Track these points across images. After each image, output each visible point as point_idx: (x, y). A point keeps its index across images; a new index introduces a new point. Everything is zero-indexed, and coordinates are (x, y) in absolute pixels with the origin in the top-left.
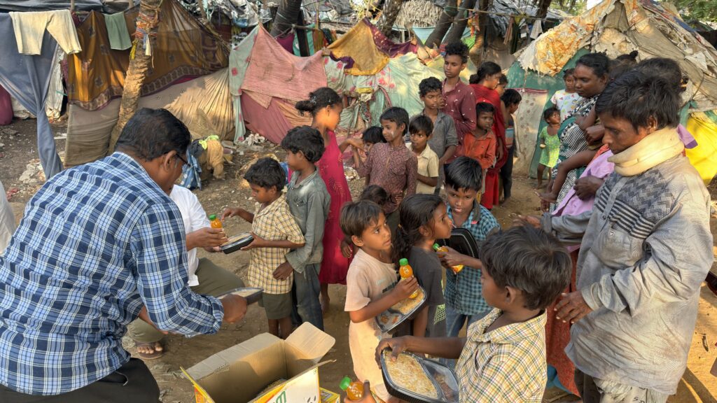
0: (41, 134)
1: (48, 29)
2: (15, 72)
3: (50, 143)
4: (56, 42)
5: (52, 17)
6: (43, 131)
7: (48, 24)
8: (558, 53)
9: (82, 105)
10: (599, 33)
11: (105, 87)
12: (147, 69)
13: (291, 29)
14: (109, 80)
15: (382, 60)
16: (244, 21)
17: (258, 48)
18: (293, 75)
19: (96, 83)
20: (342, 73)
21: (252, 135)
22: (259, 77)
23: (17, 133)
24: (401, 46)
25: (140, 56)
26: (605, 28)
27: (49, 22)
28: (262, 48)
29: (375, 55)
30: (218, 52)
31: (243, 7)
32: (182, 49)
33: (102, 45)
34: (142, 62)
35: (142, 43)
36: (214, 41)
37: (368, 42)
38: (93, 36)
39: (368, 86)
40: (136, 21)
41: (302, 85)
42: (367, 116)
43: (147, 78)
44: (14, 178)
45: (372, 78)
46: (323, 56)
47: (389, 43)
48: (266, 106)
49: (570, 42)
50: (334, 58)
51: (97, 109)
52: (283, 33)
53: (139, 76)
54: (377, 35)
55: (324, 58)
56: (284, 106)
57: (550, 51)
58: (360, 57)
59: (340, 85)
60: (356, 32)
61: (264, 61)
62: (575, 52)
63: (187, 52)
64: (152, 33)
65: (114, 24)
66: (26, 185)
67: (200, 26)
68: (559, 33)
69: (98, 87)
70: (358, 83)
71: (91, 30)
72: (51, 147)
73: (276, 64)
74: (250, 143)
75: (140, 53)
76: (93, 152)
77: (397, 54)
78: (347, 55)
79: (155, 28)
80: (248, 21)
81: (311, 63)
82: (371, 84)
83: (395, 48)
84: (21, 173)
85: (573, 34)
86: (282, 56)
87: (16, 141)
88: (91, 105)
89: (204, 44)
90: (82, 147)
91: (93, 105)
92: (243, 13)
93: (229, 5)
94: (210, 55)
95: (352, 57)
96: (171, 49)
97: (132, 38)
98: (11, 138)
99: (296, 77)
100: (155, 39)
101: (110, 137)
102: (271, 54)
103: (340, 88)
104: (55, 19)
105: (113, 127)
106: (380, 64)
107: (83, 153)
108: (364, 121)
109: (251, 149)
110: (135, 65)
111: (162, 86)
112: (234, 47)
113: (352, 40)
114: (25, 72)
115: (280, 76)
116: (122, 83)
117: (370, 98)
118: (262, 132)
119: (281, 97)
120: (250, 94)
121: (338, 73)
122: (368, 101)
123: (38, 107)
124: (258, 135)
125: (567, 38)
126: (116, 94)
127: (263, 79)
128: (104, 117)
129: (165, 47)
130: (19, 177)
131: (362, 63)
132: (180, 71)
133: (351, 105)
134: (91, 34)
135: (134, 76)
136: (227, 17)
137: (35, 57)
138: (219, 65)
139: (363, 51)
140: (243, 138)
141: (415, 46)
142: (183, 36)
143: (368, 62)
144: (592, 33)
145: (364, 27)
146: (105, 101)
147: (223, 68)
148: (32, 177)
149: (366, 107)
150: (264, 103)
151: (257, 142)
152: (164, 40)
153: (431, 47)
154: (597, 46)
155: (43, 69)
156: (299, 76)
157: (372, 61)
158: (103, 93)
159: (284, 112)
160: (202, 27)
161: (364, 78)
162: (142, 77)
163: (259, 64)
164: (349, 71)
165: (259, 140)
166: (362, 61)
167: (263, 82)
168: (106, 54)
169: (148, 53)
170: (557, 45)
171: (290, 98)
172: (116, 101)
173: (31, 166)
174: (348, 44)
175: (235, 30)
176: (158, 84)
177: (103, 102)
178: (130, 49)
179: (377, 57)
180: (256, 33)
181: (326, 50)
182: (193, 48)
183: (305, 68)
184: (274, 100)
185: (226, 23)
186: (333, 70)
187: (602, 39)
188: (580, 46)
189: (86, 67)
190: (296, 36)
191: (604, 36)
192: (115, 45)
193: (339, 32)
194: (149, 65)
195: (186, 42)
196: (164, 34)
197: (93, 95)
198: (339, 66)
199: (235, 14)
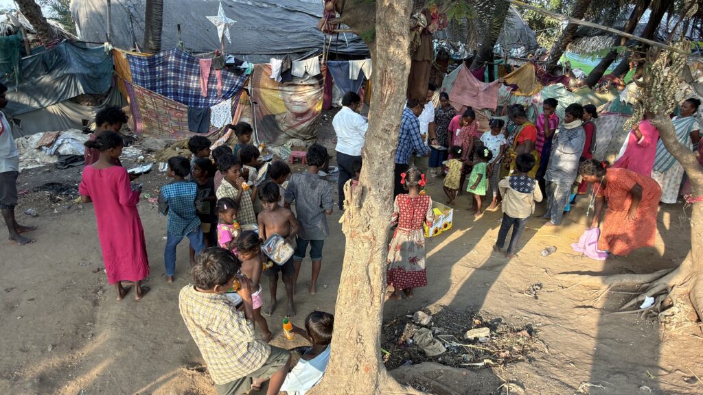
1: (362, 68)
4: (364, 74)
5: (364, 62)
7: (362, 65)
13: (484, 65)
15: (539, 87)
16: (457, 56)
17: (460, 77)
20: (509, 94)
22: (457, 93)
24: (558, 78)
28: (463, 77)
29: (534, 83)
37: (531, 75)
41: (482, 100)
45: (528, 98)
46: (500, 82)
47: (547, 76)
50: (506, 84)
52: (478, 67)
54: (540, 70)
55: (500, 84)
58: (524, 84)
59: (506, 101)
60: (525, 68)
61: (462, 85)
73: (469, 86)
77: (551, 83)
78: (515, 83)
80: (460, 56)
81: (491, 86)
82: (527, 102)
86: (473, 82)
92: (458, 51)
93: (450, 46)
95: (518, 84)
99: (479, 95)
102: (467, 80)
103: (505, 103)
104: (366, 63)
106: (536, 90)
112: (446, 75)
113: (522, 73)
115: (469, 93)
121: (506, 93)
127: (459, 95)
136: (447, 54)
137: (354, 81)
139: (527, 81)
141: (568, 79)
143: (528, 88)
145: (531, 65)
156: (481, 94)
157: (532, 88)
161: (523, 98)
163: (459, 86)
164: (514, 92)
166: (525, 87)
167: (459, 97)
174: (518, 76)
175: (450, 61)
179: (535, 85)
180: (461, 67)
181: (502, 80)
183: (486, 90)
185: (446, 57)
186: (504, 91)
190: (487, 69)
193: (516, 66)
198: (508, 90)
199: (452, 52)
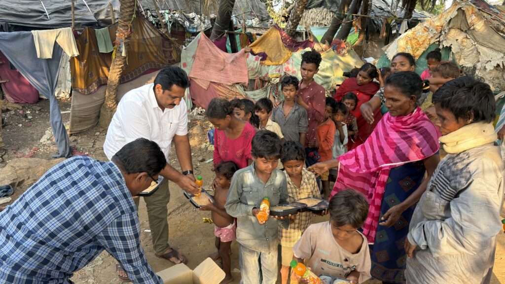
0: (52, 112)
1: (57, 41)
2: (36, 71)
3: (58, 118)
4: (62, 50)
5: (60, 33)
6: (54, 109)
7: (57, 37)
8: (415, 47)
9: (80, 91)
10: (445, 33)
11: (96, 78)
12: (123, 65)
13: (224, 34)
14: (98, 74)
15: (288, 54)
16: (193, 28)
17: (201, 48)
18: (224, 67)
19: (89, 76)
20: (259, 64)
21: (197, 108)
22: (201, 68)
23: (41, 109)
24: (302, 43)
25: (119, 57)
26: (450, 28)
27: (58, 36)
28: (203, 48)
29: (282, 50)
30: (173, 51)
31: (193, 19)
32: (148, 51)
33: (94, 50)
34: (120, 60)
35: (120, 48)
36: (170, 44)
37: (278, 41)
38: (87, 44)
39: (277, 73)
40: (116, 33)
41: (231, 74)
42: (276, 94)
43: (123, 71)
44: (37, 140)
45: (280, 67)
46: (246, 52)
47: (293, 41)
48: (206, 88)
49: (424, 39)
50: (253, 53)
51: (90, 93)
52: (219, 36)
53: (119, 70)
54: (284, 36)
55: (246, 54)
56: (218, 88)
57: (409, 46)
58: (272, 52)
59: (257, 72)
60: (269, 34)
61: (205, 57)
62: (427, 46)
63: (152, 53)
64: (127, 41)
65: (102, 35)
66: (44, 145)
67: (160, 34)
68: (416, 33)
69: (91, 78)
70: (270, 71)
71: (86, 40)
72: (59, 120)
73: (213, 59)
74: (195, 114)
75: (118, 54)
76: (88, 122)
77: (298, 49)
78: (263, 51)
79: (129, 37)
80: (197, 28)
81: (236, 58)
82: (279, 71)
83: (297, 44)
84: (42, 137)
85: (426, 33)
86: (217, 53)
87: (40, 115)
88: (86, 91)
89: (163, 46)
90: (81, 119)
91: (88, 91)
92: (193, 23)
93: (183, 17)
94: (168, 54)
95: (266, 52)
96: (141, 51)
97: (114, 45)
98: (37, 112)
99: (226, 67)
100: (128, 45)
101: (100, 112)
102: (209, 53)
103: (257, 74)
104: (62, 34)
105: (102, 105)
106: (286, 57)
107: (81, 123)
108: (274, 97)
109: (196, 118)
110: (116, 63)
111: (134, 77)
112: (184, 47)
113: (266, 41)
114: (43, 70)
115: (215, 67)
116: (107, 76)
117: (278, 81)
118: (203, 106)
119: (216, 82)
120: (195, 80)
121: (255, 64)
122: (277, 83)
123: (50, 94)
124: (201, 108)
125: (422, 36)
126: (103, 83)
127: (204, 70)
128: (95, 98)
129: (136, 49)
130: (40, 139)
131: (274, 56)
132: (147, 65)
133: (265, 86)
134: (86, 43)
135: (114, 71)
136: (182, 26)
137: (48, 60)
138: (174, 61)
139: (274, 47)
140: (191, 110)
141: (312, 42)
142: (149, 42)
143: (277, 56)
144: (441, 32)
145: (275, 31)
146: (96, 88)
147: (177, 62)
148: (48, 140)
149: (276, 87)
150: (204, 86)
151: (200, 113)
152: (136, 45)
153: (324, 43)
154: (444, 42)
155: (53, 68)
156: (228, 67)
157: (280, 55)
158: (94, 82)
159: (218, 92)
160: (162, 35)
161: (274, 67)
162: (120, 71)
163: (201, 59)
164: (264, 62)
165: (201, 112)
167: (204, 72)
168: (96, 56)
169: (123, 54)
170: (414, 42)
171: (222, 82)
172: (103, 88)
173: (49, 132)
174: (264, 43)
175: (187, 35)
176: (132, 75)
177: (94, 88)
178: (112, 52)
179: (284, 52)
180: (199, 38)
181: (247, 48)
182: (156, 50)
183: (233, 61)
184: (211, 83)
185: (181, 30)
186: (252, 61)
187: (448, 36)
188: (432, 42)
189: (83, 65)
190: (228, 39)
191: (449, 34)
192: (102, 50)
193: (258, 34)
194: (125, 63)
195: (151, 46)
196: (136, 41)
197: (88, 84)
198: (257, 59)
199: (187, 24)
